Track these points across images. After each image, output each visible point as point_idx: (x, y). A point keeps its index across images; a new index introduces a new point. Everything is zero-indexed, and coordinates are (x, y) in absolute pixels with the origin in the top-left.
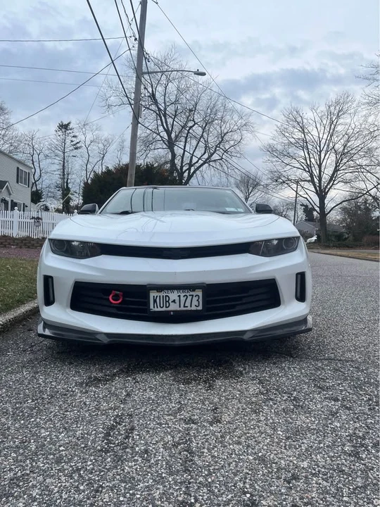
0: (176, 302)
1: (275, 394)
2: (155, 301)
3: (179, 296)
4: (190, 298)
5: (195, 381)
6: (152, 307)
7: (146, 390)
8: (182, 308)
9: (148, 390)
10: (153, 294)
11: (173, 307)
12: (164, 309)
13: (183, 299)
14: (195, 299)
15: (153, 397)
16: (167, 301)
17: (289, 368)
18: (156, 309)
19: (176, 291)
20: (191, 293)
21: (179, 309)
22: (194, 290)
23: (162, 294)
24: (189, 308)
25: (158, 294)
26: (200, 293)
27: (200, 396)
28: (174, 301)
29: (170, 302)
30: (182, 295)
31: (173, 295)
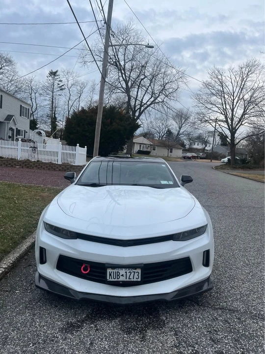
0: (124, 275)
1: (184, 347)
2: (110, 275)
3: (126, 272)
4: (133, 274)
5: (134, 330)
6: (108, 278)
7: (102, 339)
8: (128, 280)
9: (104, 339)
10: (109, 271)
11: (122, 279)
12: (116, 280)
13: (128, 274)
14: (136, 274)
15: (107, 347)
16: (118, 275)
17: (195, 318)
18: (111, 280)
19: (124, 269)
20: (134, 271)
21: (125, 280)
22: (135, 269)
23: (115, 271)
24: (132, 280)
25: (113, 271)
26: (139, 271)
27: (137, 347)
28: (123, 275)
29: (120, 275)
30: (128, 271)
31: (122, 272)
